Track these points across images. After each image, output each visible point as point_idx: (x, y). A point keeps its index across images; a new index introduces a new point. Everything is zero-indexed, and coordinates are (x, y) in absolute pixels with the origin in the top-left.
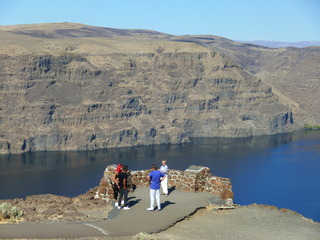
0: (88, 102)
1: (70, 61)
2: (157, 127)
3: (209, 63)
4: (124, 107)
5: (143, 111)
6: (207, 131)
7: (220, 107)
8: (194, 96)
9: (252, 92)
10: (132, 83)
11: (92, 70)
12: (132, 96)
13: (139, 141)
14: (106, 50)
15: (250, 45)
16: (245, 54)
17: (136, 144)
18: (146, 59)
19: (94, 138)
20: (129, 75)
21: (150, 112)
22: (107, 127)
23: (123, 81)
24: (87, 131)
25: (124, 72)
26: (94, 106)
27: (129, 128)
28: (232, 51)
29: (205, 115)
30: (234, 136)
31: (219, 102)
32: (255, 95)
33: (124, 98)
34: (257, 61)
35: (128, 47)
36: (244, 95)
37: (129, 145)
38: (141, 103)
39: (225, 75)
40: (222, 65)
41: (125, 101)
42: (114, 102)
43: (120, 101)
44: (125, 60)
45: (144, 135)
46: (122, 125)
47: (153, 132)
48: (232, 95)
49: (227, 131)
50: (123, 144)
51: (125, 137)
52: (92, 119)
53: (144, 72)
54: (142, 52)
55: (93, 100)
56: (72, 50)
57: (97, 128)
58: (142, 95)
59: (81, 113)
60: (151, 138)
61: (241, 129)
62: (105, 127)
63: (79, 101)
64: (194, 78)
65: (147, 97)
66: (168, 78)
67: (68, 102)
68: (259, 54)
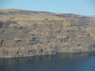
0: (17, 39)
1: (10, 23)
2: (44, 49)
3: (65, 24)
4: (30, 41)
5: (38, 42)
6: (63, 50)
7: (69, 41)
8: (58, 37)
9: (81, 35)
10: (34, 32)
11: (19, 27)
12: (34, 37)
13: (36, 54)
14: (26, 19)
15: (85, 17)
16: (82, 21)
17: (35, 55)
18: (41, 23)
19: (18, 53)
20: (34, 29)
21: (41, 43)
22: (24, 48)
23: (31, 31)
24: (16, 50)
25: (32, 28)
26: (18, 41)
27: (32, 49)
28: (77, 20)
29: (63, 44)
30: (74, 52)
31: (69, 39)
32: (83, 36)
33: (31, 38)
34: (87, 23)
35: (34, 18)
36: (78, 36)
37: (32, 56)
38: (37, 39)
39: (71, 29)
40: (70, 25)
41: (31, 39)
42: (27, 39)
43: (29, 39)
44: (32, 23)
45: (38, 52)
46: (29, 48)
47: (42, 50)
48: (74, 36)
49: (71, 50)
50: (30, 55)
51: (30, 52)
52: (18, 46)
53: (40, 27)
54: (39, 20)
55: (18, 38)
56: (12, 19)
57: (20, 49)
58: (38, 36)
59: (13, 43)
60: (41, 53)
61: (77, 49)
62: (23, 48)
63: (13, 39)
64: (59, 30)
65: (40, 37)
66: (49, 30)
67: (8, 39)
68: (88, 21)
